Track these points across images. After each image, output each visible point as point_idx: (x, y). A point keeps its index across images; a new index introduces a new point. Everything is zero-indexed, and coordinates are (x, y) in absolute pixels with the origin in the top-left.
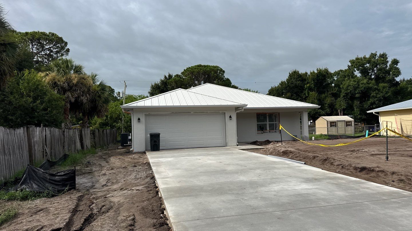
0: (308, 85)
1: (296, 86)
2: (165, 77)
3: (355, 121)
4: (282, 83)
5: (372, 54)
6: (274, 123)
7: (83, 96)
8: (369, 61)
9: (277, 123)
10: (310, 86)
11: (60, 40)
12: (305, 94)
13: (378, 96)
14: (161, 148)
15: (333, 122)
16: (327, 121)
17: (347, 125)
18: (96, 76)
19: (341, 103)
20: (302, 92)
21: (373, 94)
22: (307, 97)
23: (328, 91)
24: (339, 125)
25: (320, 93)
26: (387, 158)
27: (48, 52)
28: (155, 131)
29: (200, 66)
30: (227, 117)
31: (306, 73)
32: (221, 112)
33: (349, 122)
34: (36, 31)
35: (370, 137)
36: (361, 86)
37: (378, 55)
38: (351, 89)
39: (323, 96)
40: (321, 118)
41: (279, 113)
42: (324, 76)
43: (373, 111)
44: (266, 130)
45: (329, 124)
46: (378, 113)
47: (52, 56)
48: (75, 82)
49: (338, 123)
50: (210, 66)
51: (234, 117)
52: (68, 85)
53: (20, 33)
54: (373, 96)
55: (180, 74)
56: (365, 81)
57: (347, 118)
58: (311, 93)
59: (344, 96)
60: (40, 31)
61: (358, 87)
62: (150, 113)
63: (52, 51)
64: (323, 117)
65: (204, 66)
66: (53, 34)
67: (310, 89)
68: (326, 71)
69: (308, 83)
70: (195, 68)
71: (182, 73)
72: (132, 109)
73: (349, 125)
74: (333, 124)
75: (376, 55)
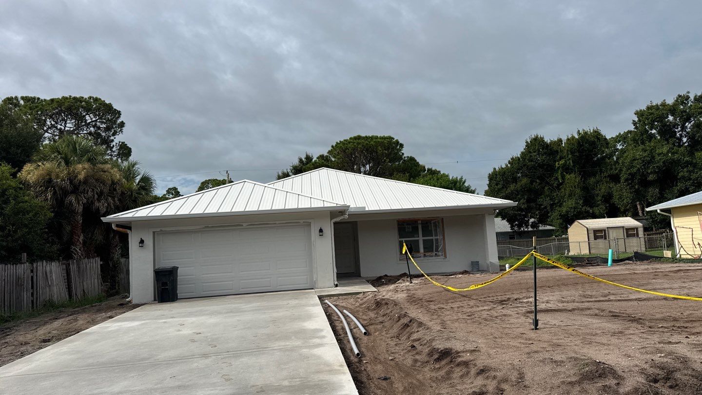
0: (562, 162)
1: (541, 166)
3: (646, 229)
4: (513, 161)
5: (680, 96)
6: (434, 238)
8: (673, 110)
9: (439, 237)
10: (564, 165)
12: (557, 179)
13: (694, 176)
15: (600, 231)
16: (587, 229)
17: (628, 236)
19: (622, 193)
20: (551, 175)
21: (683, 173)
22: (561, 184)
23: (601, 171)
24: (612, 235)
25: (585, 175)
26: (536, 322)
29: (359, 138)
30: (315, 232)
31: (560, 141)
32: (302, 221)
33: (633, 229)
36: (657, 158)
37: (692, 98)
38: (638, 165)
39: (592, 180)
40: (576, 223)
41: (443, 219)
42: (593, 144)
43: (658, 207)
44: (418, 252)
45: (592, 235)
49: (611, 231)
50: (377, 137)
51: (329, 232)
52: (71, 182)
54: (683, 177)
55: (326, 154)
56: (665, 149)
57: (628, 221)
58: (568, 176)
59: (626, 180)
61: (649, 162)
62: (163, 229)
64: (580, 221)
65: (366, 137)
67: (566, 169)
68: (597, 135)
69: (561, 158)
70: (349, 143)
73: (633, 235)
74: (599, 234)
75: (688, 97)
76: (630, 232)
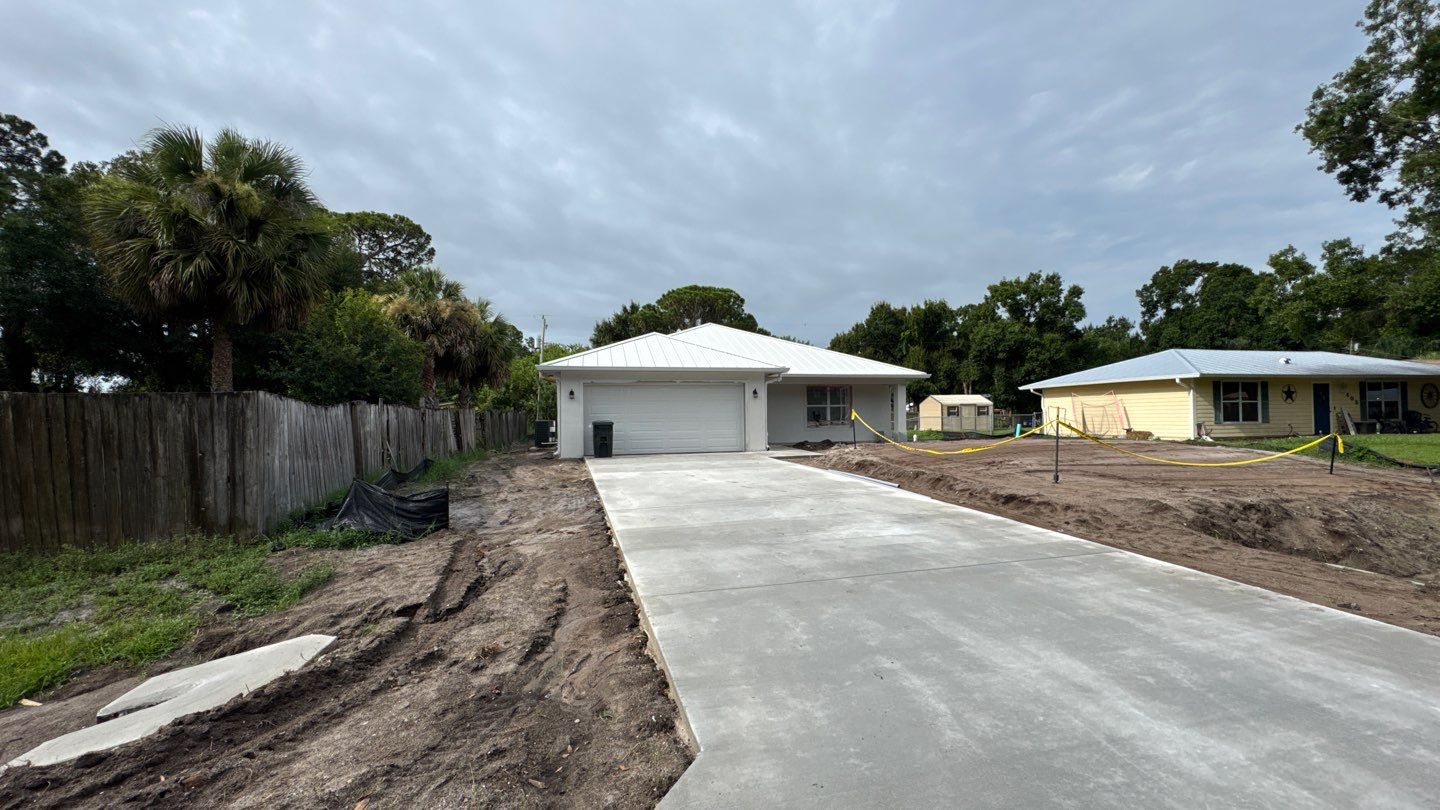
0: (907, 333)
1: (884, 335)
2: (625, 309)
3: (995, 406)
4: (858, 328)
5: (1032, 274)
6: (841, 406)
7: (460, 344)
8: (1025, 288)
9: (847, 406)
10: (910, 335)
11: (416, 231)
12: (901, 350)
13: (1041, 357)
14: (614, 452)
15: (953, 407)
16: (942, 406)
17: (980, 414)
18: (487, 304)
19: (970, 370)
20: (895, 346)
21: (1032, 353)
22: (905, 356)
23: (944, 346)
24: (965, 412)
25: (930, 348)
26: (1057, 478)
27: (392, 255)
28: (604, 418)
29: (695, 288)
30: (749, 394)
31: (904, 310)
32: (736, 382)
33: (983, 407)
34: (368, 211)
35: (1024, 437)
36: (1008, 336)
37: (1044, 277)
38: (989, 342)
39: (935, 354)
40: (929, 398)
41: (851, 387)
42: (938, 316)
43: (1031, 387)
44: (825, 419)
45: (945, 412)
46: (1040, 391)
47: (400, 262)
48: (446, 315)
49: (963, 408)
50: (714, 289)
51: (763, 394)
52: (433, 322)
53: (336, 214)
54: (1031, 358)
55: (653, 303)
56: (1017, 328)
57: (980, 400)
58: (912, 348)
59: (975, 357)
60: (376, 212)
61: (1002, 340)
62: (595, 381)
63: (399, 253)
64: (936, 396)
65: (703, 288)
66: (402, 219)
67: (911, 341)
68: (943, 306)
69: (907, 329)
70: (685, 293)
71: (659, 302)
72: (560, 373)
73: (984, 413)
74: (952, 411)
75: (1039, 277)
76: (980, 410)
